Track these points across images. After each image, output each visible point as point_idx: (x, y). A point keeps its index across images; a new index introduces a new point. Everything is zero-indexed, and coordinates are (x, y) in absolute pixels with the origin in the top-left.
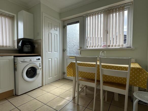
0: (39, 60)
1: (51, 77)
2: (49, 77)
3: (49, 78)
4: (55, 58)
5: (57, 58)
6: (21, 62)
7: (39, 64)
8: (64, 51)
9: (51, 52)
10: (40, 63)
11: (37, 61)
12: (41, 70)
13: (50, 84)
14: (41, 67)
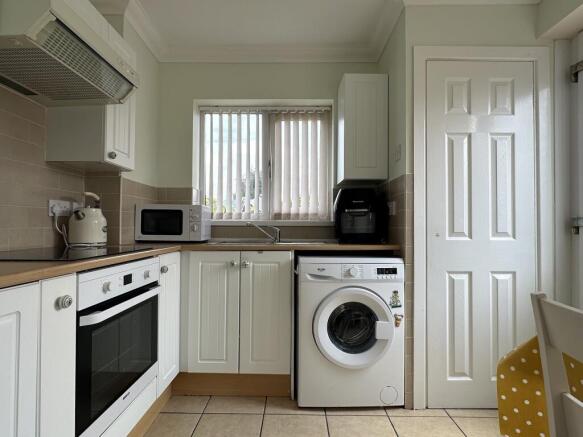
0: (393, 276)
1: (464, 375)
2: (454, 374)
3: (450, 379)
4: (495, 272)
5: (514, 273)
6: (311, 275)
7: (391, 294)
8: (577, 228)
9: (470, 236)
10: (396, 292)
11: (378, 281)
12: (402, 323)
13: (451, 412)
14: (401, 311)
